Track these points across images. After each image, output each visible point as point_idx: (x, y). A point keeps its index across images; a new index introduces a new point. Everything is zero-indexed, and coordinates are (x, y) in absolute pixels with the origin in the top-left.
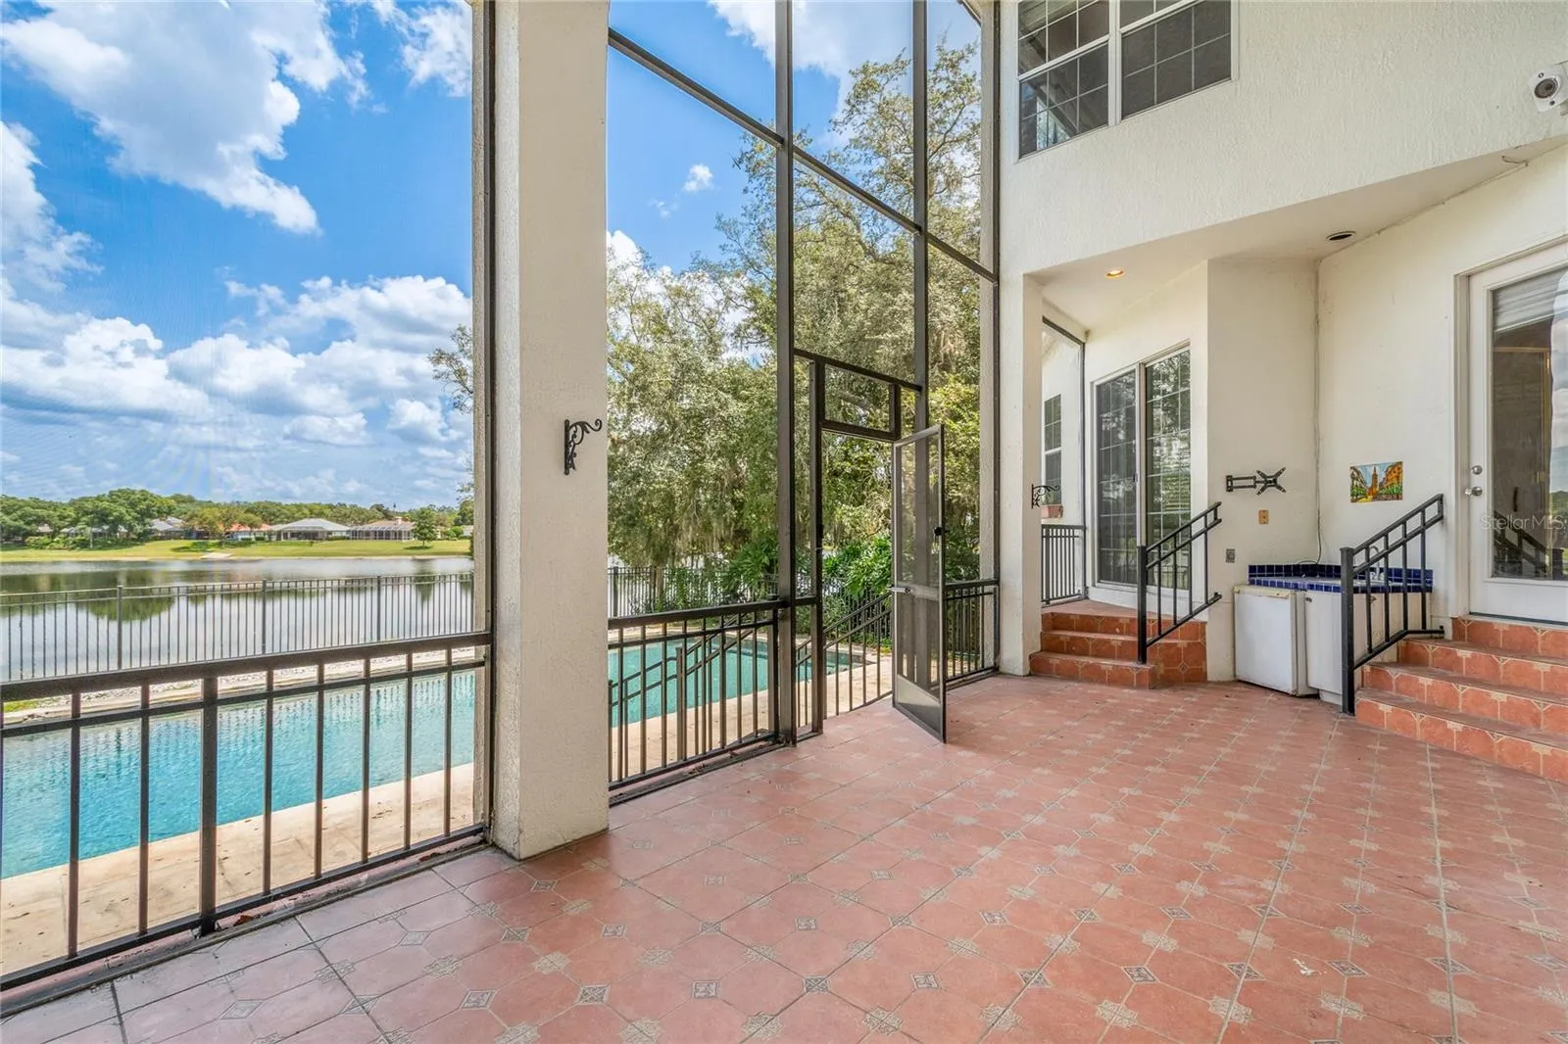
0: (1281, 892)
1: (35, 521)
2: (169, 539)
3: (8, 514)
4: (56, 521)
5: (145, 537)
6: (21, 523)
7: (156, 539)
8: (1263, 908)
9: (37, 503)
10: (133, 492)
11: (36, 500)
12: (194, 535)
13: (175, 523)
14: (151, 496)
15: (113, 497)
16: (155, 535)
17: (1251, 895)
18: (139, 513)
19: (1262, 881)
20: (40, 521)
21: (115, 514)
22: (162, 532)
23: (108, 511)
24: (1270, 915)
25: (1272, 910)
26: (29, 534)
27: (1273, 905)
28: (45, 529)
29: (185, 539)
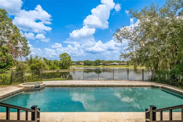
4: (93, 63)
11: (91, 61)
13: (102, 63)
14: (100, 60)
16: (100, 65)
18: (99, 62)
26: (91, 64)
29: (103, 65)
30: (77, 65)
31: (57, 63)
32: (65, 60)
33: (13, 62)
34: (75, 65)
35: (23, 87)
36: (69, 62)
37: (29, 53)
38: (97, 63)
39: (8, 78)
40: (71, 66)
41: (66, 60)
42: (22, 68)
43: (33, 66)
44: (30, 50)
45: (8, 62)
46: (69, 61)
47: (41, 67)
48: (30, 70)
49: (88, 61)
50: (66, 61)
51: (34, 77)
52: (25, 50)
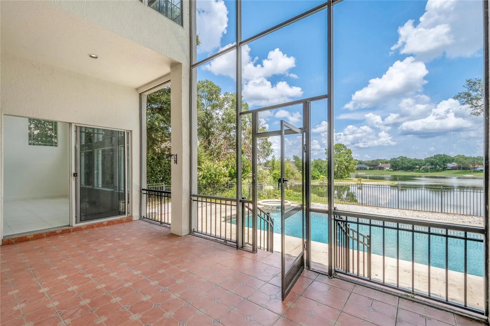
0: (61, 322)
1: (415, 165)
2: (453, 170)
3: (409, 163)
4: (420, 164)
5: (444, 169)
6: (411, 165)
7: (448, 170)
8: (61, 313)
9: (416, 160)
10: (441, 155)
11: (415, 159)
12: (462, 169)
13: (454, 164)
14: (447, 156)
15: (435, 157)
16: (448, 168)
17: (68, 314)
18: (443, 162)
19: (71, 321)
20: (417, 165)
21: (436, 162)
22: (450, 167)
23: (433, 161)
24: (56, 313)
25: (57, 315)
26: (414, 168)
27: (59, 316)
28: (418, 167)
29: (458, 170)
30: (370, 169)
31: (320, 166)
32: (338, 159)
33: (249, 168)
34: (365, 169)
35: (263, 205)
36: (347, 164)
37: (270, 152)
38: (437, 164)
39: (245, 192)
40: (352, 172)
41: (342, 159)
42: (261, 177)
43: (275, 174)
44: (272, 147)
45: (245, 168)
46: (347, 162)
47: (288, 175)
48: (272, 180)
49: (403, 159)
50: (341, 161)
51: (276, 193)
52: (264, 147)
